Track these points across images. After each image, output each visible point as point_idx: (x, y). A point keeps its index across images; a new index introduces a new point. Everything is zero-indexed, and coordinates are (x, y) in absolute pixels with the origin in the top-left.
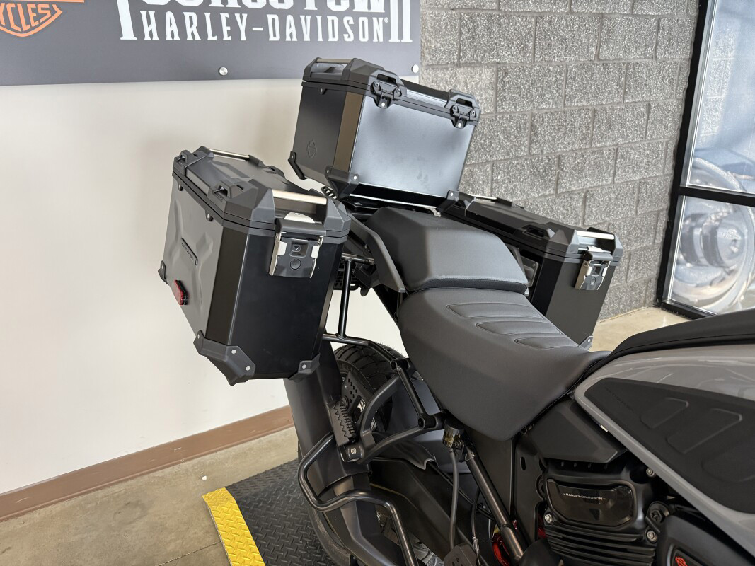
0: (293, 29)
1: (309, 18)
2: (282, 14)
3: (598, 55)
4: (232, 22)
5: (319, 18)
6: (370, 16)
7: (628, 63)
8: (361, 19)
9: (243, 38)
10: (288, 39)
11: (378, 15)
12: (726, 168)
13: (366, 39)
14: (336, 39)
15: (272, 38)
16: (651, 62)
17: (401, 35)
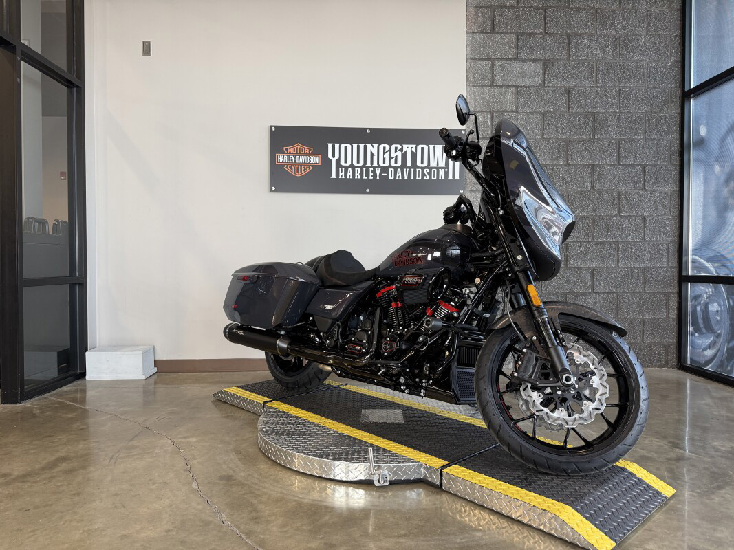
0: (400, 174)
1: (408, 170)
2: (396, 169)
3: (593, 187)
4: (374, 172)
5: (412, 170)
6: (438, 169)
7: (620, 192)
8: (433, 170)
9: (378, 178)
10: (397, 178)
11: (442, 168)
12: (708, 260)
13: (435, 178)
14: (420, 178)
15: (390, 178)
16: (641, 192)
17: (454, 176)
